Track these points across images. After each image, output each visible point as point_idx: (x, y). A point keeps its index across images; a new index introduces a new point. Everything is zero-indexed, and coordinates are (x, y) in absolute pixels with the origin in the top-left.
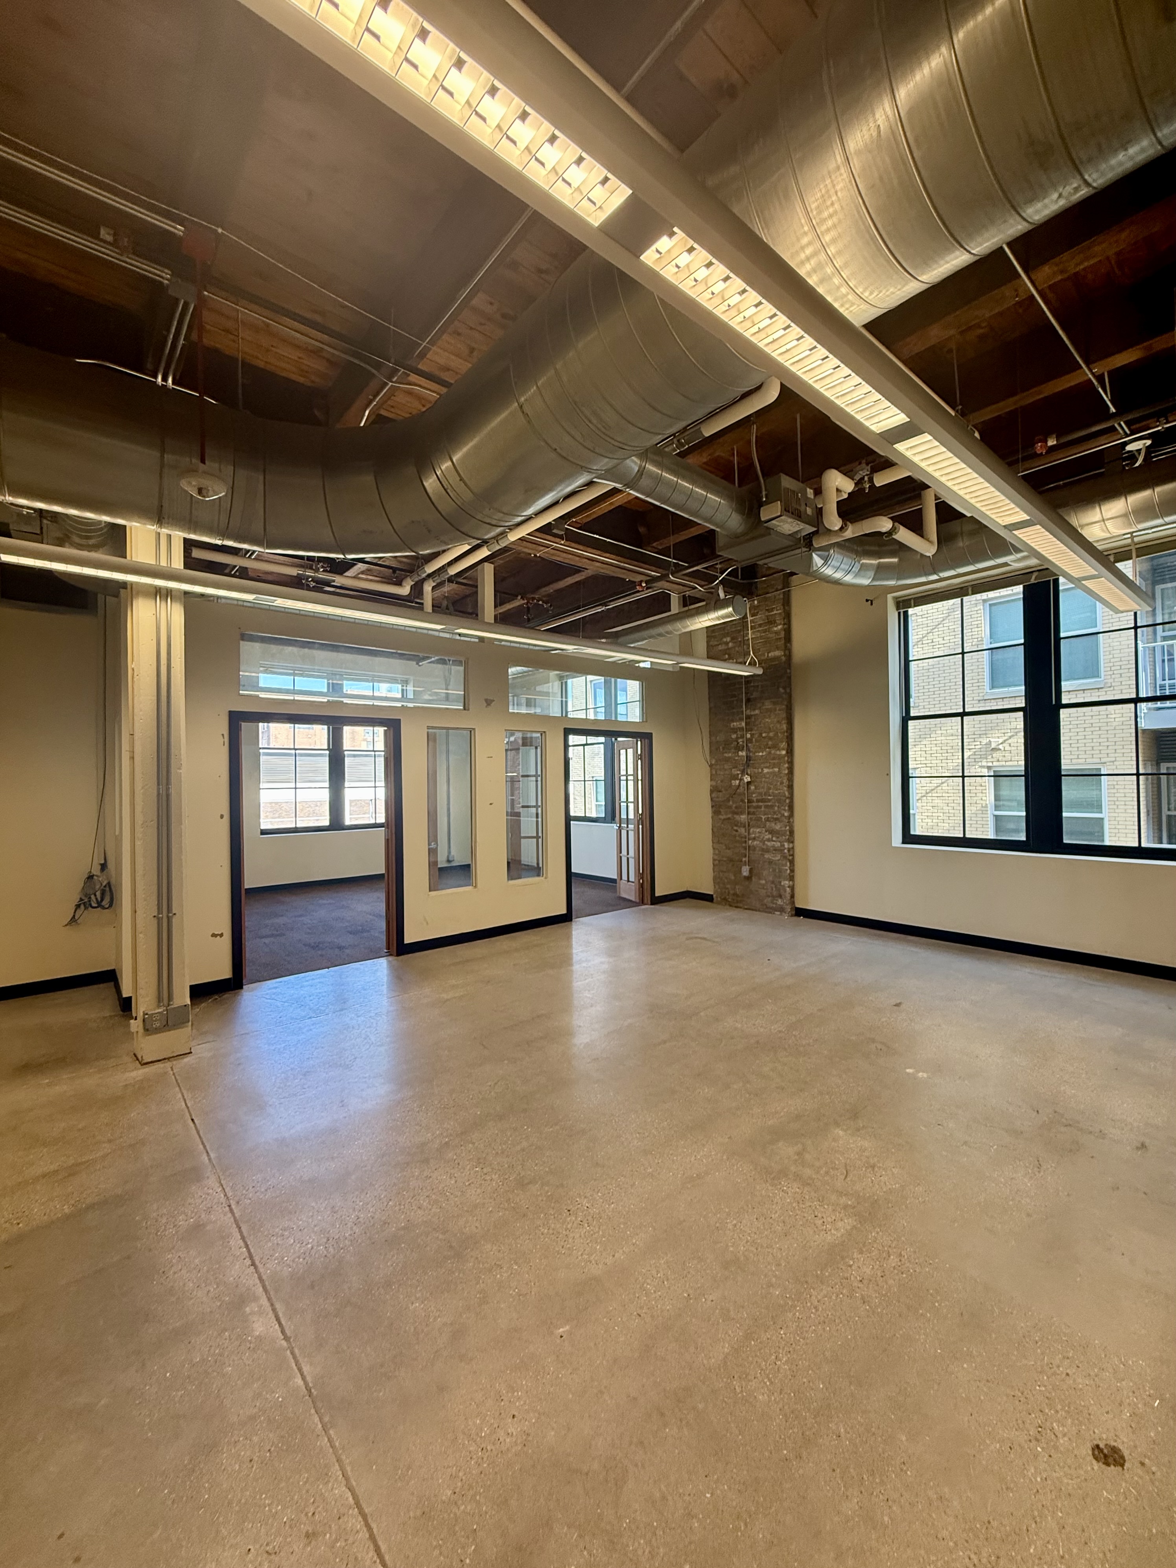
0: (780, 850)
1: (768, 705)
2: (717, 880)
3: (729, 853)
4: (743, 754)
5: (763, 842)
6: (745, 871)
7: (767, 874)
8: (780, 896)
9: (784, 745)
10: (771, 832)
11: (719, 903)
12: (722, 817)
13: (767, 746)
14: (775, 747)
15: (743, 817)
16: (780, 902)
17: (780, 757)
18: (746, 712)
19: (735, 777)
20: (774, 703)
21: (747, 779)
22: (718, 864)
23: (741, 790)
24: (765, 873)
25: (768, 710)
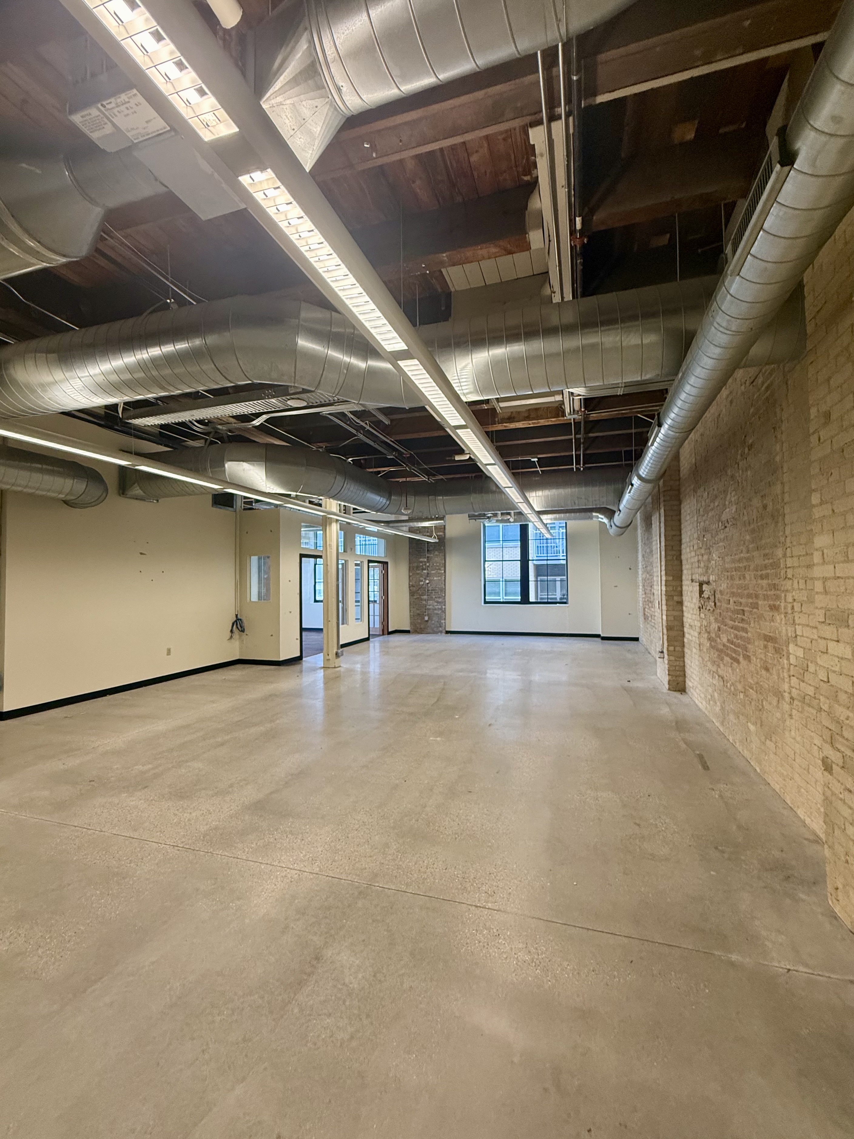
0: (441, 609)
1: (436, 553)
2: (411, 623)
3: (418, 612)
4: (425, 571)
5: (433, 606)
6: (426, 618)
7: (435, 619)
8: (441, 627)
9: (443, 569)
10: (438, 602)
11: (413, 633)
12: (415, 597)
13: (436, 569)
14: (440, 569)
15: (425, 597)
16: (440, 629)
17: (441, 573)
18: (427, 555)
19: (422, 581)
20: (440, 553)
21: (427, 581)
22: (412, 617)
23: (424, 586)
24: (434, 618)
25: (436, 555)
